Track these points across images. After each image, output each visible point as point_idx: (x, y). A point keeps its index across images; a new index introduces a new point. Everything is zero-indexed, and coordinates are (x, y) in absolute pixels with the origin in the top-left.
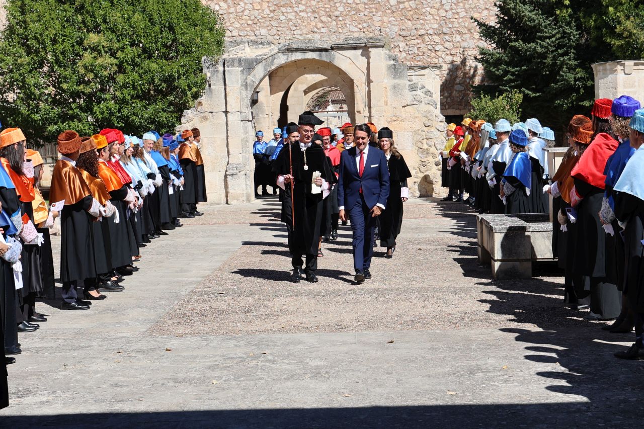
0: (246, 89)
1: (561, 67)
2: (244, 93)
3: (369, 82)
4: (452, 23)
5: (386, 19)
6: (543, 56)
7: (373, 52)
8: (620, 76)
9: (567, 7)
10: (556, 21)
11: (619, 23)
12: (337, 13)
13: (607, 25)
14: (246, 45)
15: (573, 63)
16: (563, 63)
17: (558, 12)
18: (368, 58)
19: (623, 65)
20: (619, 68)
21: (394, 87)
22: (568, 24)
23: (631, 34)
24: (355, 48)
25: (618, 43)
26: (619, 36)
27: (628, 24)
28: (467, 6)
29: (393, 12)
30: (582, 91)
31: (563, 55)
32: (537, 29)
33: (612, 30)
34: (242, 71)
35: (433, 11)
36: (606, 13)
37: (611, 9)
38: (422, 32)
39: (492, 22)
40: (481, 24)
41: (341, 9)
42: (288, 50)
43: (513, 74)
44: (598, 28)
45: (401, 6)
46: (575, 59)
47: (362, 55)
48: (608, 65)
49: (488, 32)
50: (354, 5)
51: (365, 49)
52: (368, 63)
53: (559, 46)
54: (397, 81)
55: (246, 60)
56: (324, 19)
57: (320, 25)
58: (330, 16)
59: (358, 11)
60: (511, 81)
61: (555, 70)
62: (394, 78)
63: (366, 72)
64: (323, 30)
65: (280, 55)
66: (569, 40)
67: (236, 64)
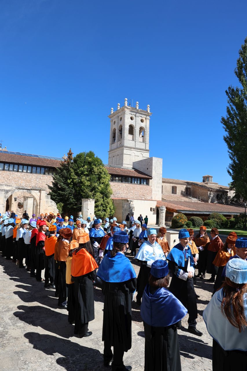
0: (5, 198)
1: (70, 198)
2: (5, 199)
3: (40, 199)
4: (38, 184)
5: (22, 182)
6: (66, 195)
7: (42, 192)
8: (89, 202)
9: (72, 185)
10: (69, 188)
11: (84, 190)
12: (10, 179)
13: (82, 190)
14: (5, 186)
15: (72, 197)
16: (71, 197)
17: (70, 186)
18: (40, 193)
19: (90, 200)
20: (89, 200)
21: (47, 201)
22: (72, 189)
23: (87, 192)
24: (37, 190)
25: (84, 194)
26: (84, 193)
27: (87, 190)
28: (42, 181)
29: (24, 180)
30: (74, 204)
31: (71, 195)
32: (65, 189)
33: (83, 191)
34: (5, 193)
35: (34, 181)
36: (82, 187)
37: (83, 186)
38: (31, 186)
39: (52, 185)
40: (48, 186)
41: (11, 178)
42: (19, 189)
43: (58, 199)
44: (79, 190)
45: (26, 179)
46: (73, 197)
47: (39, 192)
48: (86, 199)
49: (50, 188)
50: (14, 177)
51: (40, 191)
52: (40, 194)
53: (69, 193)
54: (47, 200)
55: (6, 190)
56: (6, 180)
57: (5, 181)
58: (8, 179)
59: (15, 179)
60: (57, 200)
61: (68, 199)
62: (47, 199)
63: (39, 196)
64: (5, 182)
65: (16, 190)
66: (72, 192)
67: (3, 191)
